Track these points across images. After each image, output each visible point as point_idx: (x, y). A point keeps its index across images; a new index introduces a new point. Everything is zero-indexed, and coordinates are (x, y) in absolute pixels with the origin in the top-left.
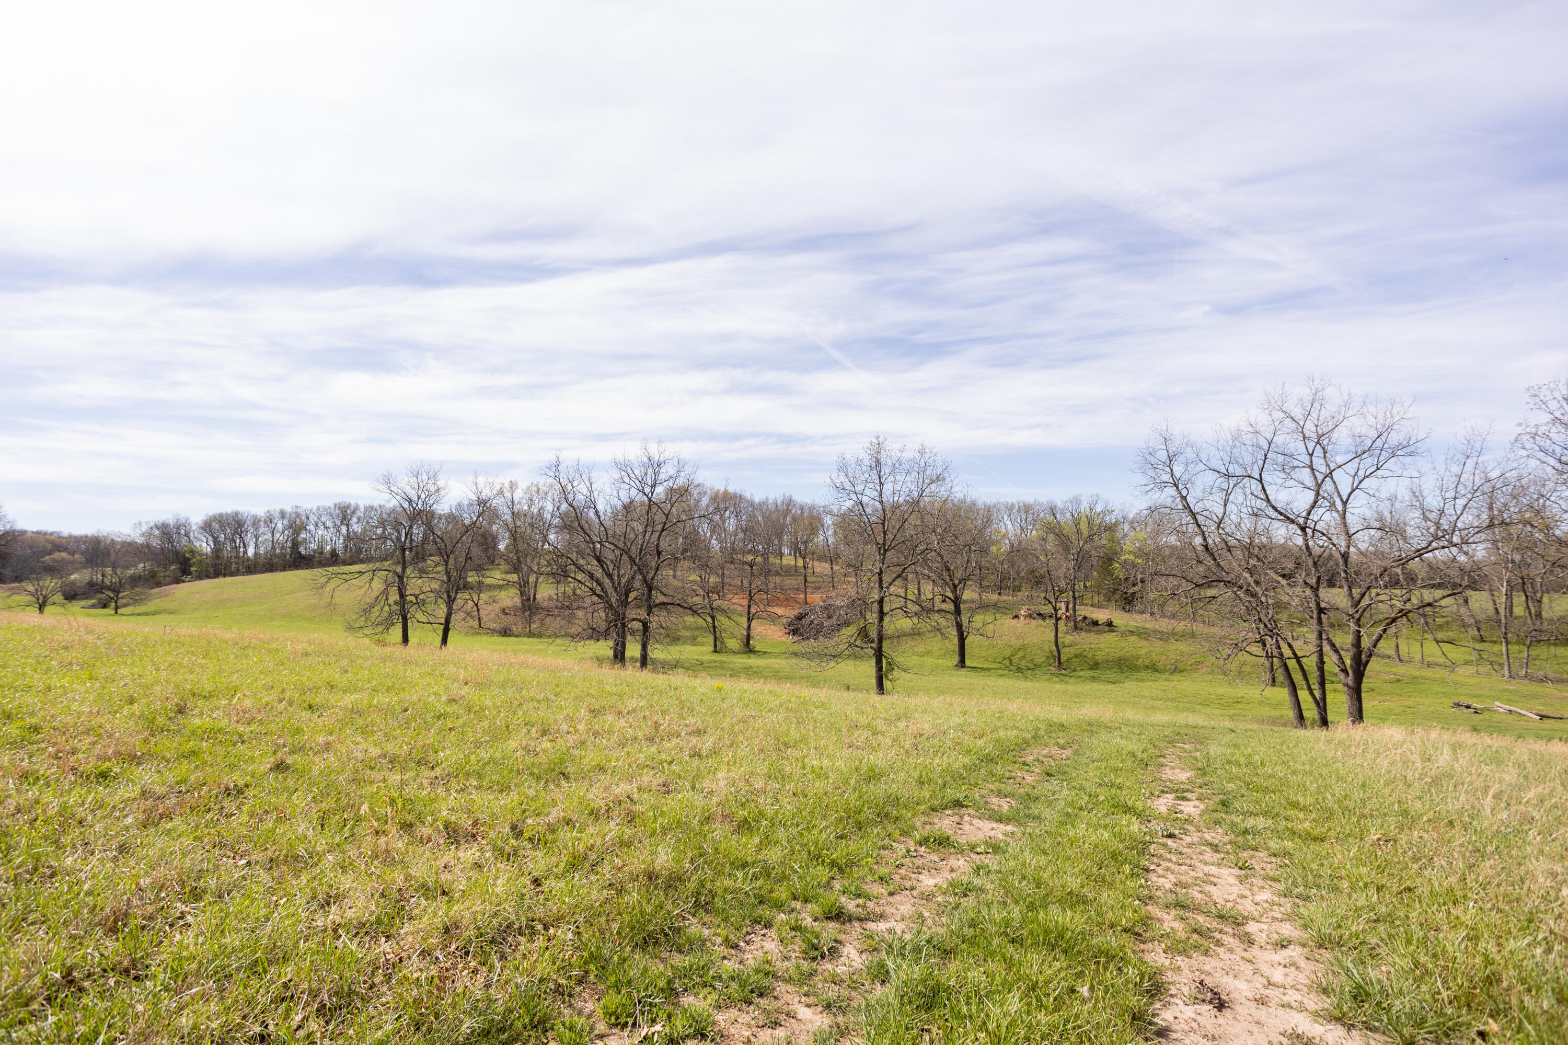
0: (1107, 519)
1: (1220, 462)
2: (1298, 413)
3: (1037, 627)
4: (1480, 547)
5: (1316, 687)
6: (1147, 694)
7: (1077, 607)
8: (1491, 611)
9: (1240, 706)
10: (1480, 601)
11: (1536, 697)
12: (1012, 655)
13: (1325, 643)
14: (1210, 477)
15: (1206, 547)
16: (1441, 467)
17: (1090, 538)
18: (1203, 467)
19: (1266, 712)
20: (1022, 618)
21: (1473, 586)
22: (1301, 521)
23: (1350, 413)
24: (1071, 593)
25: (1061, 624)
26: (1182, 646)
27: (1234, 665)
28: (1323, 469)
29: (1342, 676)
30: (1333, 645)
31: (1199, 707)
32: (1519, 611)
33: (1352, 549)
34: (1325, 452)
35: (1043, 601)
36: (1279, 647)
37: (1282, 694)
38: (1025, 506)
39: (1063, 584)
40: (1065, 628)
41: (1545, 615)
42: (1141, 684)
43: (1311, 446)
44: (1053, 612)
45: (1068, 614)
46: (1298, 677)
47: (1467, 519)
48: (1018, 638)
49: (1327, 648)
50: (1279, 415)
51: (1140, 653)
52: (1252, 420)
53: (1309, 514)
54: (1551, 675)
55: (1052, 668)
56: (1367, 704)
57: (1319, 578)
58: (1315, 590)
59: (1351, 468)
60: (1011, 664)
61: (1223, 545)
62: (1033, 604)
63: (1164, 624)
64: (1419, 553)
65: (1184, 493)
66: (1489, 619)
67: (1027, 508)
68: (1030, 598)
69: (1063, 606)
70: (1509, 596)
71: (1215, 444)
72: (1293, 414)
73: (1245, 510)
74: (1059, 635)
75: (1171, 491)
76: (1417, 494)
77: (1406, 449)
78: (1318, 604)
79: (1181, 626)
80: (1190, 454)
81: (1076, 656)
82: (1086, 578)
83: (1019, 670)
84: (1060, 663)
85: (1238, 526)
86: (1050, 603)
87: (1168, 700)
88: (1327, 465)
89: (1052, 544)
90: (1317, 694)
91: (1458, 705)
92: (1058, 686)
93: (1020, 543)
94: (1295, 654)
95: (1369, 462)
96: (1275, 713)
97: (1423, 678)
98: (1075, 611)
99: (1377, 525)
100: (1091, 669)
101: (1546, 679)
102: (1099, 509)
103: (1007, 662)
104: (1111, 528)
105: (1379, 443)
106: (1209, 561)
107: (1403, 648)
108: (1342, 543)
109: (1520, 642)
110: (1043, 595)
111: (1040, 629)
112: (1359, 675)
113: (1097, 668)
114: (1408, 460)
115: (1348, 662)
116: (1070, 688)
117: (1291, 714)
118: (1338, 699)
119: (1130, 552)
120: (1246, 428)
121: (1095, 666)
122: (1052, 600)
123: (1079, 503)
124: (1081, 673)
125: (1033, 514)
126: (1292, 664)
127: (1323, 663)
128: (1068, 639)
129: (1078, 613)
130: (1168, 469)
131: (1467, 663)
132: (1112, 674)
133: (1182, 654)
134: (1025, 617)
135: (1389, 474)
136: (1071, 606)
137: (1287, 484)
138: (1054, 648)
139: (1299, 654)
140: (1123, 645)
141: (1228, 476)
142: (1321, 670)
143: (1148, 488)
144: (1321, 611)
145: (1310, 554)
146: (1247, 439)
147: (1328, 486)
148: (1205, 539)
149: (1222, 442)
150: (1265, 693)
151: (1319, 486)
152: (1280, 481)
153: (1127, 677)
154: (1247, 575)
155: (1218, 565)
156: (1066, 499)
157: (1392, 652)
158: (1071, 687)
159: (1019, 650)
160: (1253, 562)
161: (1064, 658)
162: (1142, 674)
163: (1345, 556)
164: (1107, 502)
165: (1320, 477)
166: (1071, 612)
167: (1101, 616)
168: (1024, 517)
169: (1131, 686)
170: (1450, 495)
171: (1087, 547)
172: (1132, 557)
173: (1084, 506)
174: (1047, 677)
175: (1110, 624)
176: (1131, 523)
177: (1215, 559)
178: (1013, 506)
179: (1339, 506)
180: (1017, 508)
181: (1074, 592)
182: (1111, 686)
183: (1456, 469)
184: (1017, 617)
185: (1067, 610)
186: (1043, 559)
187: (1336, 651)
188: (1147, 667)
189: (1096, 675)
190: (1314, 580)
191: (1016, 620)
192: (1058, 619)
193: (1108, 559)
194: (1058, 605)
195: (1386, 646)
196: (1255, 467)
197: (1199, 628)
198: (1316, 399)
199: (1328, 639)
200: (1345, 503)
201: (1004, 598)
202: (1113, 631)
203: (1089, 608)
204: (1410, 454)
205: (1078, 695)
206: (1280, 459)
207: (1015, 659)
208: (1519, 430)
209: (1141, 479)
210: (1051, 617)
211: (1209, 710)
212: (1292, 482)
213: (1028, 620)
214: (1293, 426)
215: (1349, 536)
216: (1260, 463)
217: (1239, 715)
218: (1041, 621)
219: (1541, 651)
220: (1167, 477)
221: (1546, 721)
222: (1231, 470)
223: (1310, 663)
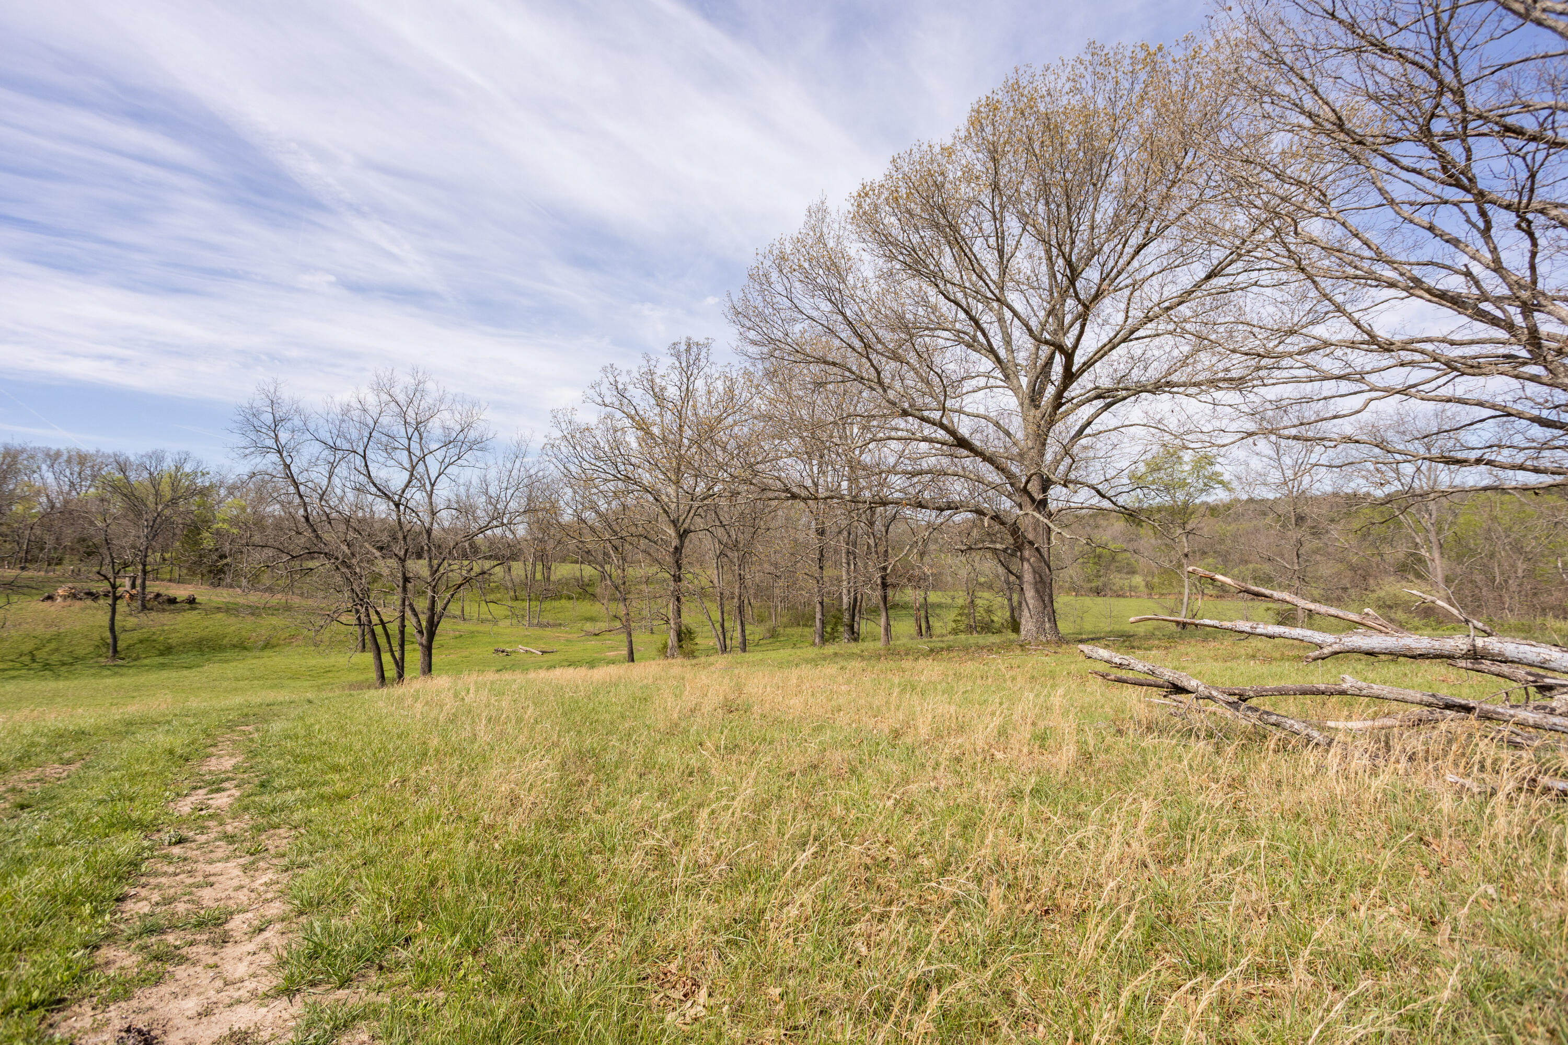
0: (199, 481)
1: (329, 435)
2: (402, 398)
3: (83, 609)
4: (521, 526)
5: (396, 648)
6: (231, 675)
7: (147, 583)
8: (523, 577)
9: (330, 675)
10: (518, 568)
11: (541, 638)
12: (37, 649)
13: (407, 609)
14: (317, 447)
15: (307, 519)
16: (500, 463)
17: (174, 501)
18: (310, 437)
19: (354, 677)
20: (59, 599)
21: (514, 557)
22: (396, 498)
23: (442, 408)
24: (140, 567)
25: (121, 606)
26: (274, 621)
27: (326, 635)
28: (418, 453)
29: (418, 636)
30: (413, 610)
31: (287, 682)
32: (539, 576)
33: (435, 526)
34: (421, 439)
35: (96, 577)
36: (368, 615)
37: (368, 658)
38: (80, 456)
39: (128, 556)
40: (127, 609)
41: (552, 578)
42: (225, 665)
43: (410, 430)
44: (110, 589)
45: (134, 592)
46: (382, 641)
47: (513, 505)
48: (48, 626)
49: (408, 613)
50: (385, 397)
51: (227, 631)
52: (361, 396)
53: (403, 492)
54: (551, 622)
55: (102, 660)
56: (437, 658)
57: (407, 551)
58: (402, 560)
59: (440, 454)
60: (33, 660)
61: (324, 518)
62: (81, 581)
63: (254, 598)
64: (482, 530)
65: (288, 461)
66: (521, 583)
67: (82, 459)
68: (76, 574)
69: (127, 582)
70: (534, 565)
71: (325, 416)
72: (398, 399)
73: (348, 484)
74: (117, 617)
75: (275, 457)
76: (485, 481)
77: (478, 444)
78: (404, 574)
79: (278, 599)
80: (297, 422)
81: (141, 642)
82: (164, 550)
83: (47, 666)
84: (115, 651)
85: (341, 499)
86: (106, 578)
87: (255, 678)
88: (422, 450)
89: (117, 506)
90: (397, 655)
91: (497, 651)
92: (108, 681)
93: (66, 502)
94: (381, 620)
95: (453, 451)
96: (362, 677)
97: (478, 632)
98: (144, 587)
99: (456, 506)
100: (162, 654)
101: (548, 625)
102: (188, 468)
103: (27, 659)
104: (204, 492)
105: (461, 437)
106: (308, 533)
107: (467, 609)
108: (427, 520)
109: (537, 599)
110: (96, 569)
111: (88, 611)
112: (431, 635)
113: (170, 653)
114: (479, 454)
115: (424, 624)
116: (125, 680)
117: (373, 675)
118: (414, 657)
119: (224, 521)
120: (354, 404)
121: (167, 650)
122: (110, 575)
123: (160, 459)
124: (146, 661)
125: (93, 467)
126: (379, 630)
127: (404, 626)
128: (132, 621)
129: (148, 590)
130: (273, 434)
131: (506, 617)
132: (188, 659)
133: (274, 628)
134: (65, 598)
135: (466, 463)
136: (138, 582)
137: (388, 463)
138: (108, 634)
139: (385, 619)
140: (206, 624)
141: (335, 449)
142: (402, 632)
143: (247, 451)
144: (406, 580)
145: (401, 528)
146: (356, 414)
147: (421, 468)
148: (306, 510)
149: (331, 415)
150: (354, 660)
151: (413, 468)
152: (381, 460)
153: (209, 660)
154: (345, 548)
155: (317, 536)
156: (142, 452)
157: (458, 613)
158: (129, 679)
159: (49, 641)
160: (351, 535)
161: (121, 645)
162: (228, 655)
163: (429, 532)
164: (199, 463)
165: (415, 460)
166: (138, 588)
167: (181, 592)
168: (77, 469)
169: (212, 669)
170: (504, 485)
171: (167, 512)
172: (226, 526)
173: (168, 465)
174: (93, 671)
175: (192, 601)
176: (228, 488)
177: (314, 531)
178: (58, 454)
179: (428, 488)
180: (65, 457)
181: (144, 565)
182: (186, 672)
183: (509, 466)
184: (50, 598)
185: (133, 586)
186: (99, 524)
187: (416, 615)
188: (235, 646)
189: (166, 661)
190: (402, 553)
191: (49, 602)
192: (116, 598)
193: (194, 530)
194: (118, 581)
195: (454, 608)
196: (361, 444)
197: (296, 601)
198: (418, 390)
199: (411, 605)
200: (433, 485)
201: (25, 574)
202: (195, 609)
203: (165, 583)
204: (481, 449)
205: (137, 688)
206: (384, 439)
207: (41, 655)
208: (545, 441)
209: (238, 440)
210: (106, 596)
211: (298, 683)
212: (392, 462)
213: (69, 601)
214: (397, 410)
215: (433, 513)
216: (366, 440)
217: (328, 684)
218: (89, 602)
219: (547, 605)
220: (270, 442)
221: (545, 655)
222: (338, 443)
223: (394, 628)
